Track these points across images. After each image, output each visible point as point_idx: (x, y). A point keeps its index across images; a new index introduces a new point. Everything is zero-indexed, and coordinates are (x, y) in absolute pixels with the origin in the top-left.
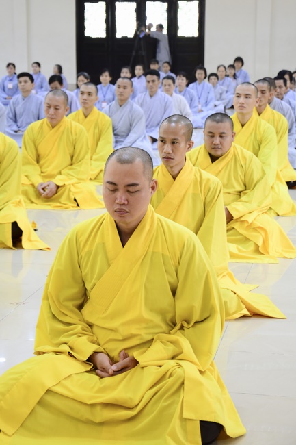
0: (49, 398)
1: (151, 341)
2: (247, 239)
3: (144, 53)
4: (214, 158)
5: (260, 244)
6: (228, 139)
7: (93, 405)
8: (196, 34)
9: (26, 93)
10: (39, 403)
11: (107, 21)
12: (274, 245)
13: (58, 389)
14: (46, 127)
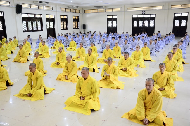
0: (73, 103)
1: (88, 95)
2: (129, 73)
3: (143, 29)
4: (125, 60)
5: (131, 74)
6: (128, 57)
7: (79, 104)
8: (153, 26)
9: (113, 40)
10: (72, 103)
11: (137, 24)
12: (133, 75)
13: (74, 102)
14: (106, 50)
